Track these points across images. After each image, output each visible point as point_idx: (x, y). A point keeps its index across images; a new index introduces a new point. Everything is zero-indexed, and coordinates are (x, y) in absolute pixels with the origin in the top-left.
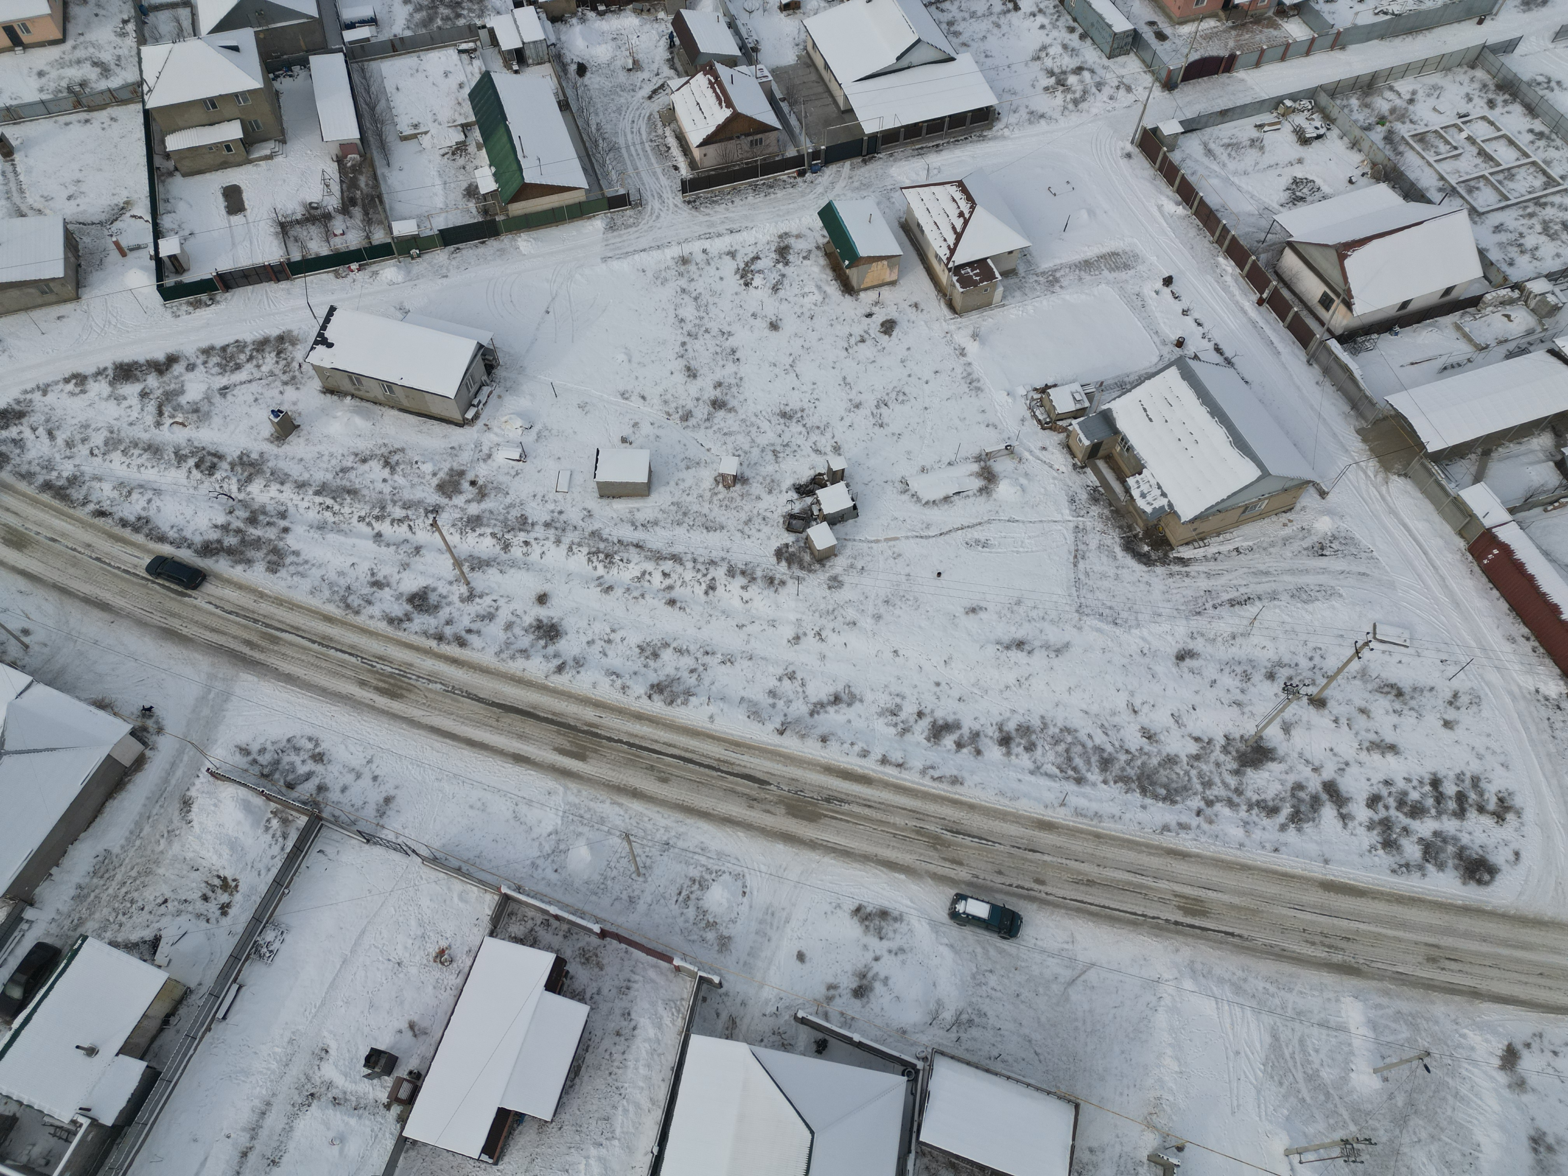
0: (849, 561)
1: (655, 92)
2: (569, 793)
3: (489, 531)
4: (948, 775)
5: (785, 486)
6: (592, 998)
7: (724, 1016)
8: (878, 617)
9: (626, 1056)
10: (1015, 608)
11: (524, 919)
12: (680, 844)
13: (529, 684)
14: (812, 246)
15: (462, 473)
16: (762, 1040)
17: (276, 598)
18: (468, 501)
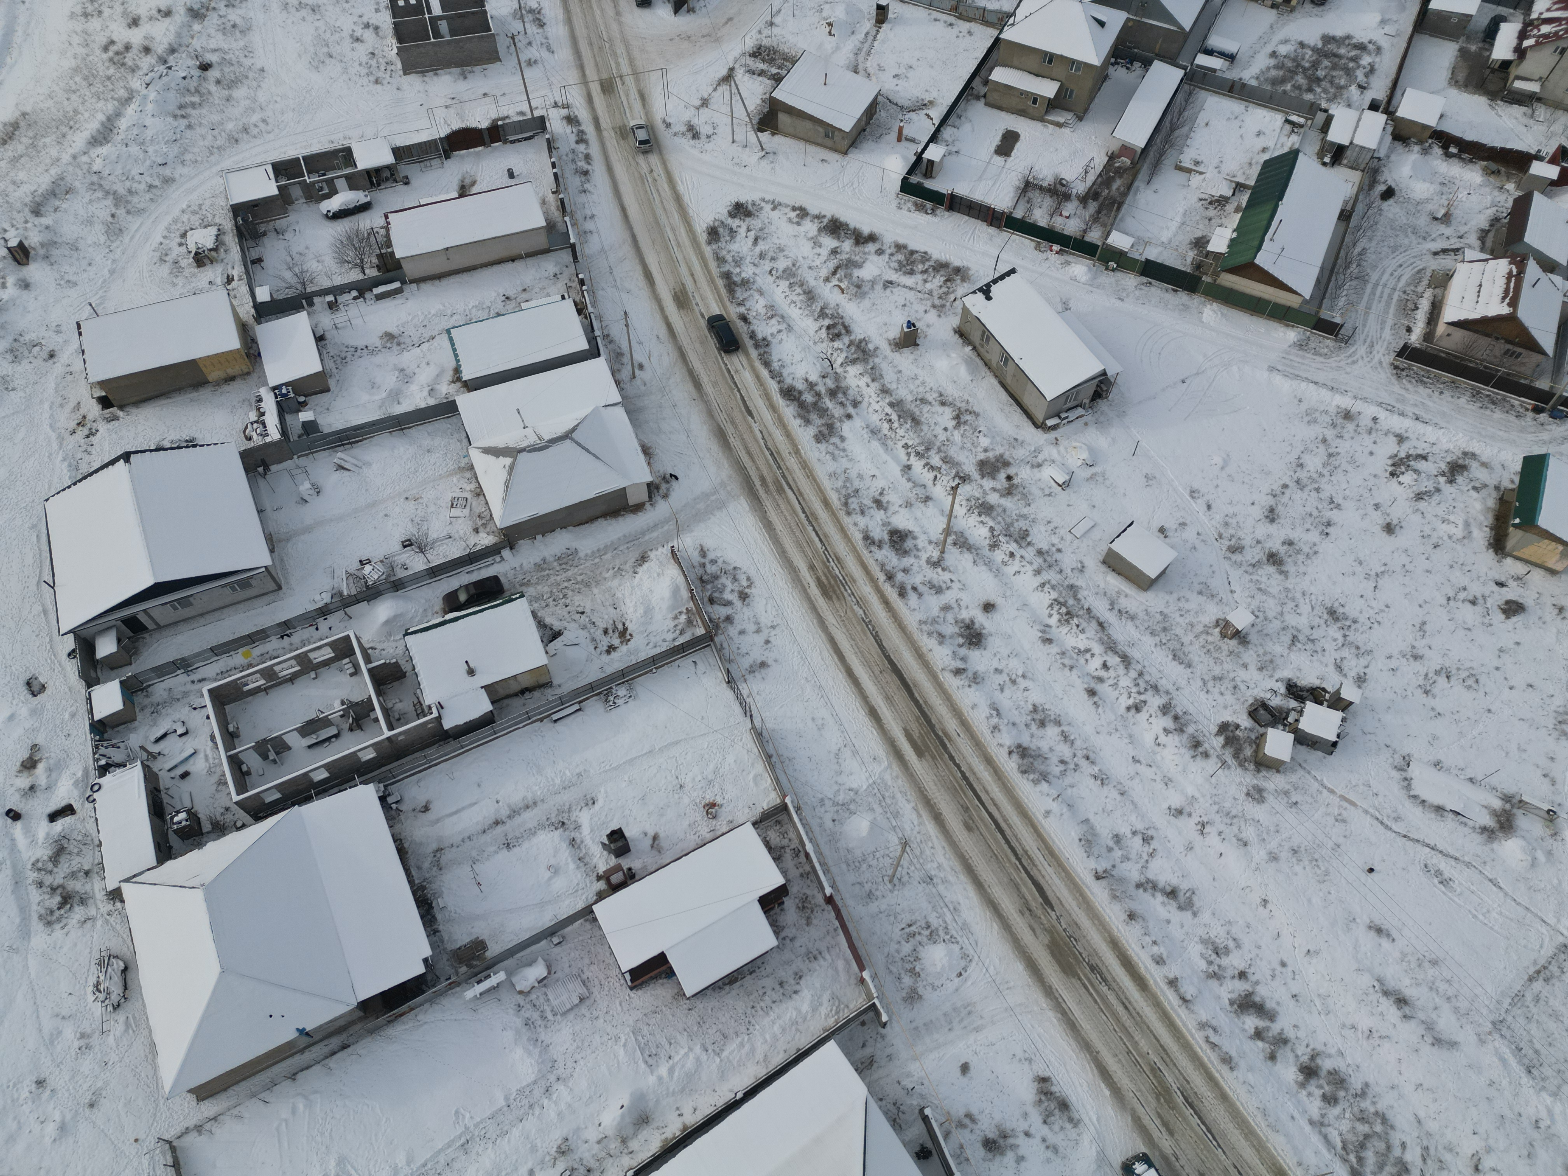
0: (1287, 787)
1: (1445, 251)
2: (889, 771)
3: (991, 523)
4: (1225, 1049)
5: (1279, 674)
6: (784, 939)
7: (868, 1051)
8: (1274, 858)
9: (773, 1006)
10: (1426, 964)
11: (784, 834)
12: (941, 888)
13: (926, 664)
14: (1492, 481)
15: (1007, 464)
16: (881, 1100)
17: (805, 462)
18: (994, 490)
